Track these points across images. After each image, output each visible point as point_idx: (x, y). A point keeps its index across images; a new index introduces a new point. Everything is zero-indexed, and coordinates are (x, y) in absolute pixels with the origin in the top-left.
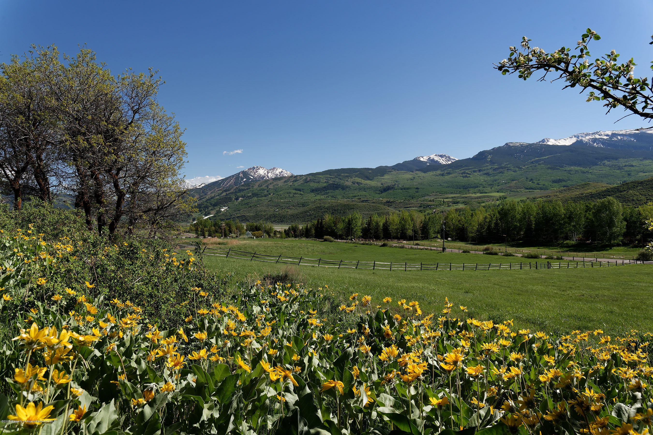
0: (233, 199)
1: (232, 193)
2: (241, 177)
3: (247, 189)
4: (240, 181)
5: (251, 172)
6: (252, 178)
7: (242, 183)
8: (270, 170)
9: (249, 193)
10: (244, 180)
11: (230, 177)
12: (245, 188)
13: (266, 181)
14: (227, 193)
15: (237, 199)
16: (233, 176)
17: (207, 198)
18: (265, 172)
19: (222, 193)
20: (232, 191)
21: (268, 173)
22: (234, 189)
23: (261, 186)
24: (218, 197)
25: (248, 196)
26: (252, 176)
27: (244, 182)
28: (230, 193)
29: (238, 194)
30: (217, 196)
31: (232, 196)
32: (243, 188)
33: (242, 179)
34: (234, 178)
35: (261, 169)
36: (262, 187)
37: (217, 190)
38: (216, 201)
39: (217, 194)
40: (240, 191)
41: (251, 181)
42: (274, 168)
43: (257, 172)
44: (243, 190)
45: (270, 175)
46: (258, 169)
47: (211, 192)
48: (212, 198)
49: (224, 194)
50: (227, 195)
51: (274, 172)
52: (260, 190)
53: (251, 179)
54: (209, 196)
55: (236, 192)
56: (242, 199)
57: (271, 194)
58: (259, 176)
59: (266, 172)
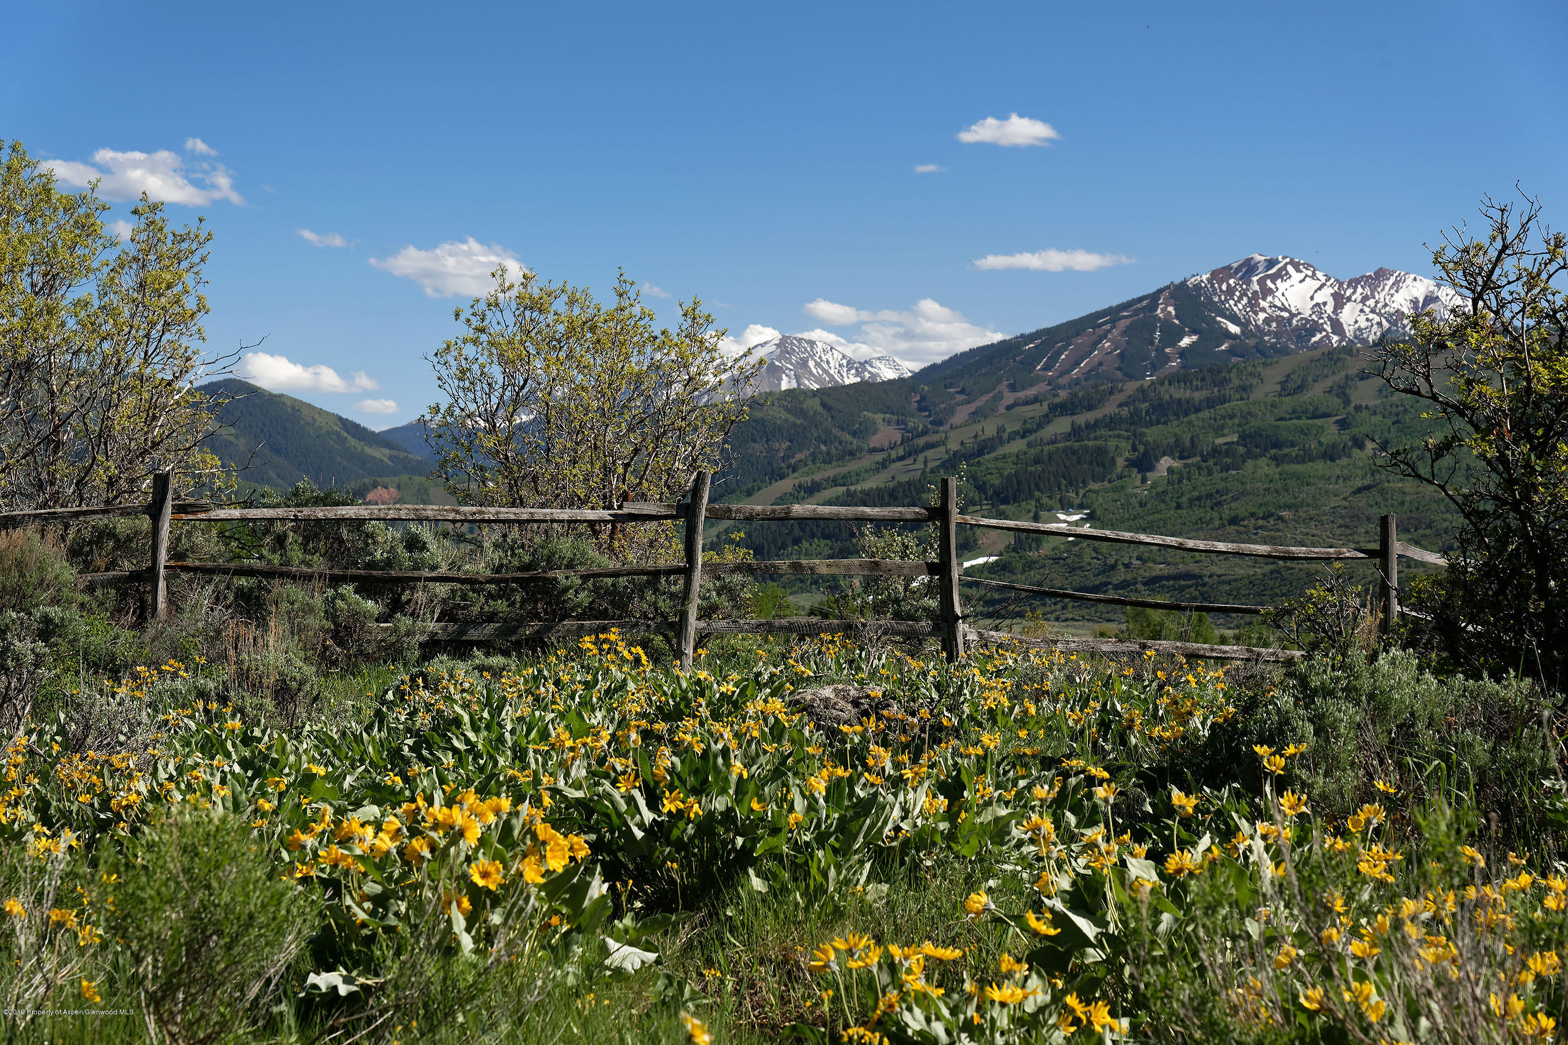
0: (1120, 462)
1: (1112, 423)
2: (1167, 322)
3: (1210, 403)
4: (1160, 350)
5: (1230, 291)
6: (1234, 329)
7: (1168, 358)
8: (1354, 283)
9: (1219, 431)
10: (1186, 342)
11: (1091, 320)
12: (1198, 396)
13: (1333, 357)
14: (1083, 418)
15: (1143, 464)
16: (1113, 314)
17: (954, 446)
18: (1319, 298)
19: (1046, 419)
20: (1110, 408)
21: (1339, 301)
22: (1121, 397)
23: (1301, 388)
24: (1018, 446)
25: (1216, 451)
26: (1234, 319)
27: (1183, 353)
28: (1096, 425)
29: (1152, 434)
30: (1013, 436)
31: (1112, 444)
32: (1180, 393)
33: (1172, 335)
34: (1122, 324)
35: (1296, 276)
36: (1305, 397)
37: (1010, 398)
38: (1010, 469)
39: (1017, 427)
40: (1162, 411)
41: (1231, 352)
42: (1381, 275)
43: (1266, 292)
44: (1184, 408)
45: (1348, 315)
46: (1274, 278)
47: (972, 407)
48: (984, 448)
49: (1062, 425)
50: (1076, 433)
51: (1381, 296)
52: (1296, 414)
53: (1228, 335)
54: (966, 435)
55: (1135, 420)
56: (1177, 464)
57: (1370, 446)
58: (1279, 320)
59: (1325, 296)
